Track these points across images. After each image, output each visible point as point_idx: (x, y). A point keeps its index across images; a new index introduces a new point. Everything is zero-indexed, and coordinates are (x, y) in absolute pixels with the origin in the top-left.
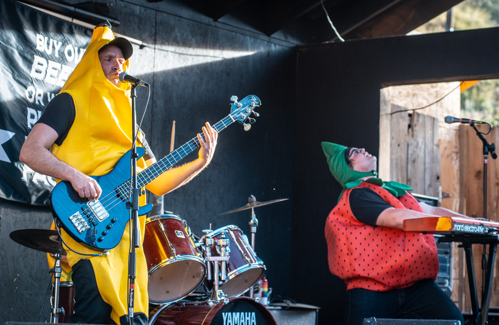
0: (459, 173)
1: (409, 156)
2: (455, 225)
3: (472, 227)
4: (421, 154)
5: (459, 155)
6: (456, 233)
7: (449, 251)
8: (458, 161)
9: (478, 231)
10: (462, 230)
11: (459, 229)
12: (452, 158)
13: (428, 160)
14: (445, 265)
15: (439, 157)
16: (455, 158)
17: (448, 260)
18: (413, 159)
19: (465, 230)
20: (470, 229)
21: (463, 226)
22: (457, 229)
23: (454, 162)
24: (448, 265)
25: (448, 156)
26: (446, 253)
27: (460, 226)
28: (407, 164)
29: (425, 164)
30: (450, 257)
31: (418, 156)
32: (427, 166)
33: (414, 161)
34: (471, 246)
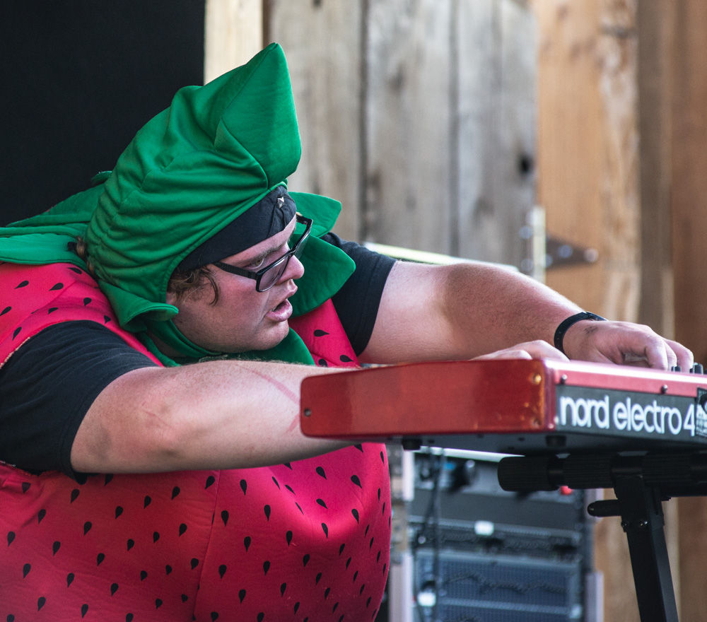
0: (634, 138)
1: (373, 58)
2: (565, 402)
3: (654, 409)
4: (437, 47)
5: (633, 43)
6: (570, 442)
7: (576, 537)
8: (628, 80)
9: (692, 427)
10: (604, 424)
11: (586, 421)
12: (600, 64)
13: (469, 74)
14: (557, 610)
15: (530, 57)
16: (612, 60)
17: (573, 586)
18: (392, 69)
19: (621, 427)
20: (642, 417)
21: (605, 405)
22: (576, 420)
23: (606, 84)
24: (576, 612)
25: (576, 52)
26: (565, 549)
27: (588, 405)
28: (363, 96)
29: (453, 95)
30: (585, 570)
31: (419, 56)
32: (465, 105)
33: (397, 83)
34: (659, 512)
